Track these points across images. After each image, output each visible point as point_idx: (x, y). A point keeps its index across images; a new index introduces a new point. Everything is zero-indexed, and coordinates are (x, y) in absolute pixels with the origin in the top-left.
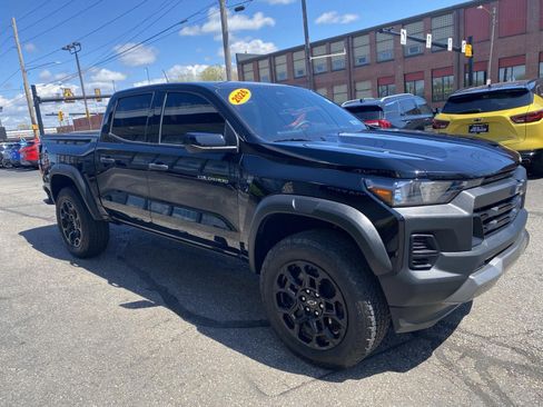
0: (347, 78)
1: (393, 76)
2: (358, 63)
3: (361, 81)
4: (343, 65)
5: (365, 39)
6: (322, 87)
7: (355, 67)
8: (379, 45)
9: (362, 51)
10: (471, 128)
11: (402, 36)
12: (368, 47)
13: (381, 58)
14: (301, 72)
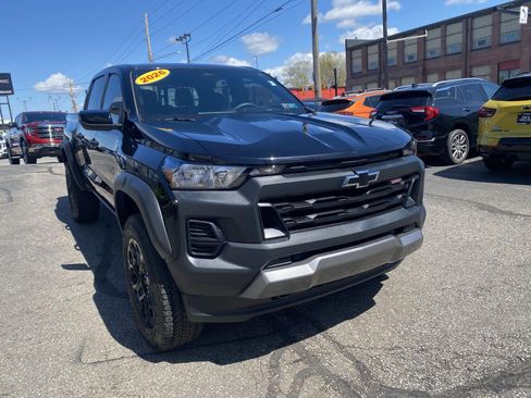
0: (463, 63)
1: (518, 60)
2: (476, 46)
3: (477, 66)
4: (459, 50)
5: (488, 19)
6: (433, 73)
7: (472, 50)
8: (503, 25)
9: (483, 32)
10: (520, 117)
11: (522, 13)
12: (490, 28)
13: (505, 39)
14: (411, 57)
